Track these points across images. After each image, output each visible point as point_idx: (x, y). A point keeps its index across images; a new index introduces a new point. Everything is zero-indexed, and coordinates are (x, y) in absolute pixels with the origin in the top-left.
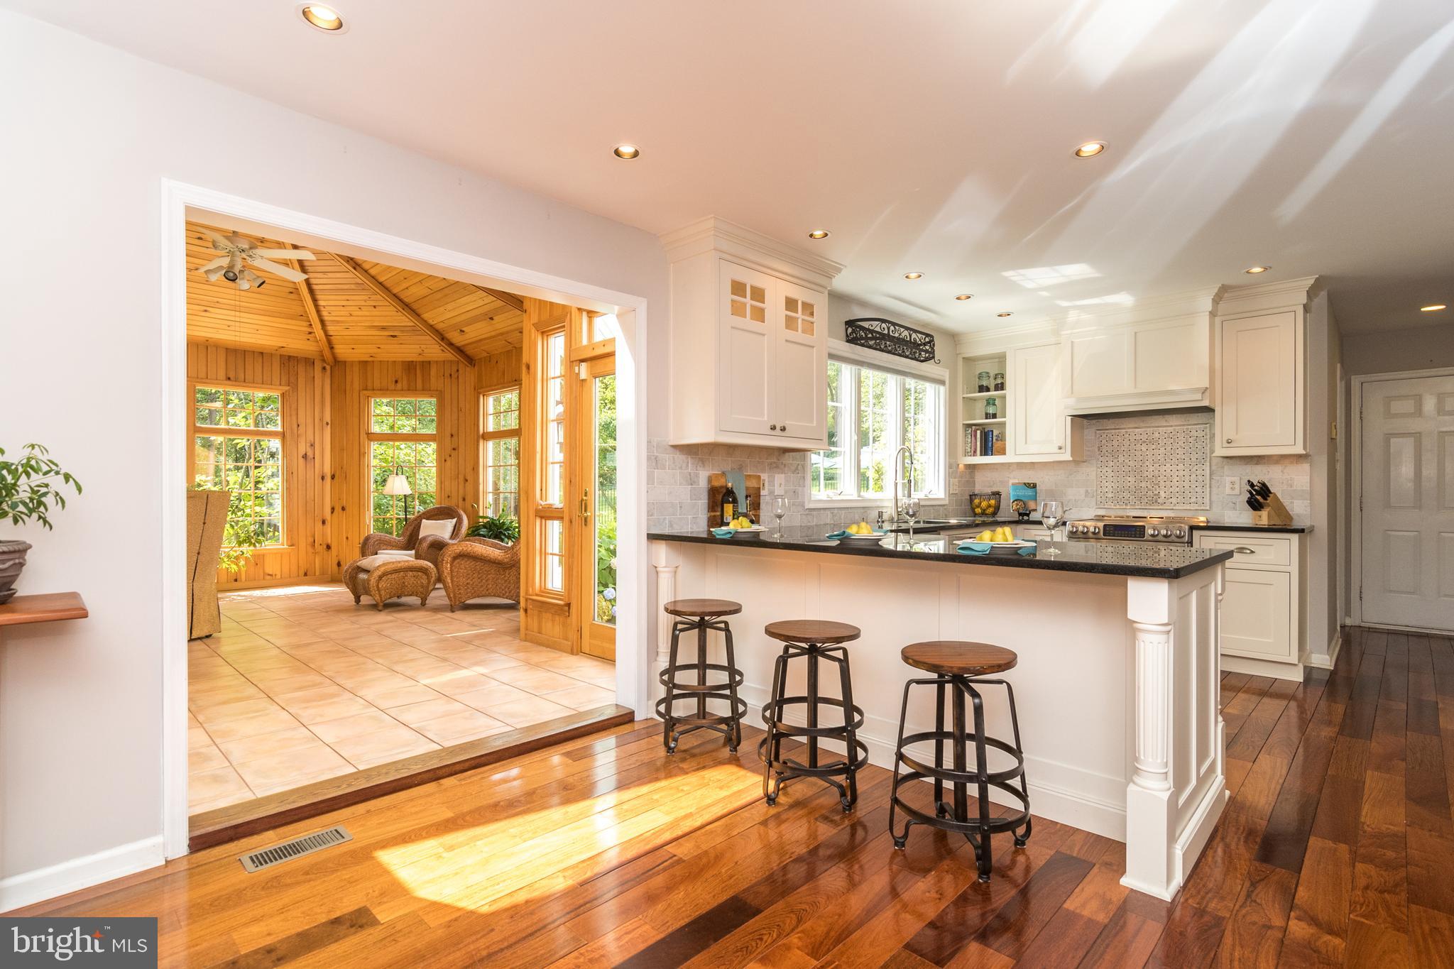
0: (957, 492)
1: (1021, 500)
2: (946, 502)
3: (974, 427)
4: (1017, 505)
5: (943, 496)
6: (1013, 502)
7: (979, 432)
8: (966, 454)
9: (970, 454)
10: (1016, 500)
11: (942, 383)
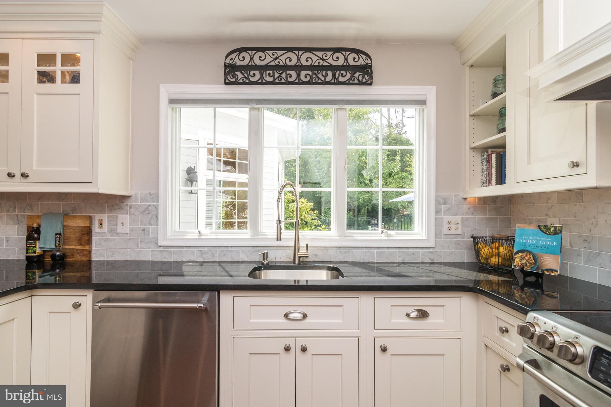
0: (459, 231)
1: (530, 252)
2: (432, 244)
3: (489, 151)
4: (522, 258)
5: (424, 236)
6: (517, 253)
7: (494, 156)
8: (483, 184)
9: (486, 184)
10: (521, 251)
11: (422, 103)
